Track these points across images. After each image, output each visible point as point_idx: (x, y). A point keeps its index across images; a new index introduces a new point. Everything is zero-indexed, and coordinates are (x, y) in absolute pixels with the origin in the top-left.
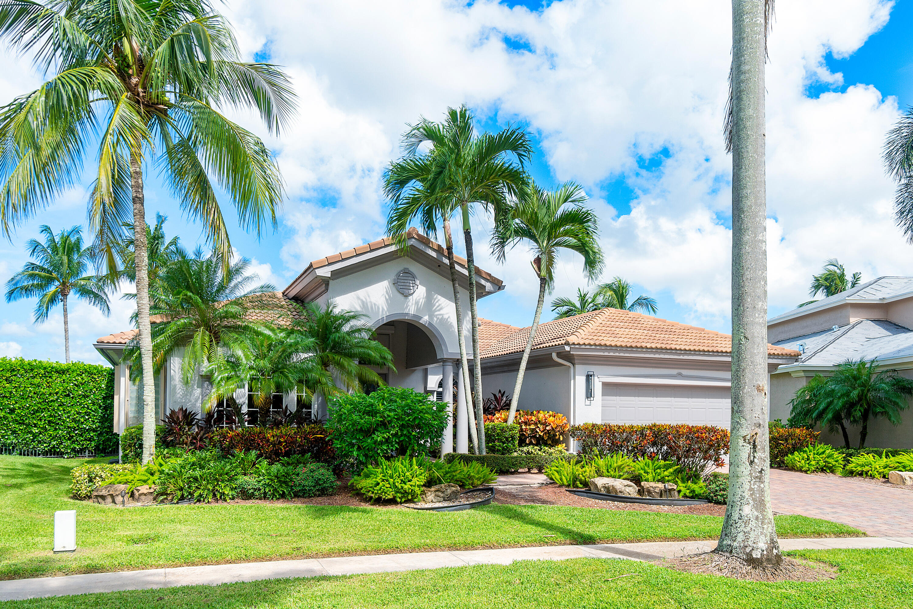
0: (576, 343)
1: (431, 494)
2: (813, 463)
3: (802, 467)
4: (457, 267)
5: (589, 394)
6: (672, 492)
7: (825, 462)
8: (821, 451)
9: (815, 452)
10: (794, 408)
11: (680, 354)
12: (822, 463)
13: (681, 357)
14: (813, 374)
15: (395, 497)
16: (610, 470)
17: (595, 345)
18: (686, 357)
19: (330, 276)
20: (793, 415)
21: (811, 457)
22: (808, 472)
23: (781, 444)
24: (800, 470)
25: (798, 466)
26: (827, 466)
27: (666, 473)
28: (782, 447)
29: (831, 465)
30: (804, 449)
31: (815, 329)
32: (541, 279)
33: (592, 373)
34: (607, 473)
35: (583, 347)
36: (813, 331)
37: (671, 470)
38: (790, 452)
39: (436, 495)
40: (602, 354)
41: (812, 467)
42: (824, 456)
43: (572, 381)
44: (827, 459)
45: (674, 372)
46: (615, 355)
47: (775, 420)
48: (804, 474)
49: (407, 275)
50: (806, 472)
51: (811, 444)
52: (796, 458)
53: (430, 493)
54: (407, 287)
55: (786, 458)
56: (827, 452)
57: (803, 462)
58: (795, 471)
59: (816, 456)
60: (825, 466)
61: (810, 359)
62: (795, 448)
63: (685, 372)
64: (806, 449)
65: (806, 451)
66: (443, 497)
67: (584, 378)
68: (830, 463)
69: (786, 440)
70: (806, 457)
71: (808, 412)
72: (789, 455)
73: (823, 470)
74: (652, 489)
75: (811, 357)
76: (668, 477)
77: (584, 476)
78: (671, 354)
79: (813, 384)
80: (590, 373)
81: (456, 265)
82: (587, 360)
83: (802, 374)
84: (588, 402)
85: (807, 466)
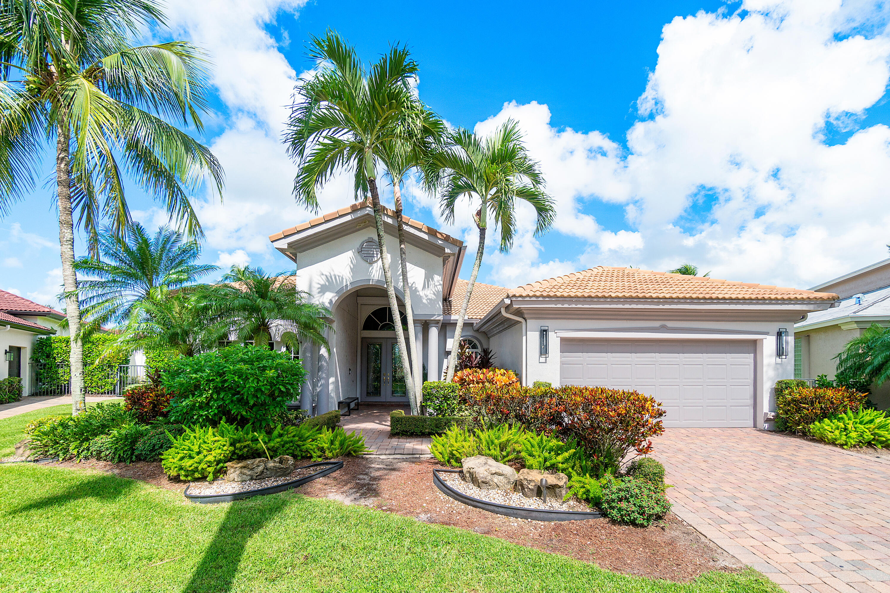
0: (517, 295)
1: (235, 472)
2: (853, 435)
3: (836, 439)
4: (405, 227)
5: (544, 350)
6: (557, 490)
7: (874, 434)
8: (867, 418)
9: (858, 420)
10: (841, 364)
11: (658, 303)
12: (868, 436)
13: (661, 307)
14: (868, 326)
15: (179, 475)
16: (491, 448)
17: (542, 296)
18: (667, 307)
19: (286, 247)
20: (839, 371)
21: (849, 427)
22: (845, 447)
23: (804, 408)
24: (833, 443)
25: (829, 437)
26: (878, 440)
27: (560, 458)
28: (805, 412)
29: (884, 439)
30: (840, 416)
31: (881, 284)
32: (481, 229)
33: (546, 328)
34: (488, 452)
35: (528, 299)
36: (878, 287)
37: (566, 455)
38: (818, 420)
39: (241, 473)
40: (553, 306)
41: (852, 441)
42: (872, 426)
43: (524, 338)
44: (876, 431)
45: (657, 324)
46: (571, 306)
47: (818, 376)
48: (838, 449)
49: (371, 244)
50: (842, 446)
51: (851, 409)
52: (826, 427)
53: (232, 470)
54: (371, 255)
55: (811, 426)
56: (877, 421)
57: (837, 432)
58: (826, 443)
59: (858, 425)
60: (874, 439)
61: (866, 309)
62: (825, 415)
63: (670, 324)
64: (844, 415)
65: (842, 418)
66: (250, 475)
67: (537, 334)
68: (883, 436)
69: (812, 403)
70: (843, 426)
71: (860, 367)
72: (817, 423)
73: (869, 444)
74: (525, 483)
75: (868, 307)
76: (562, 463)
77: (460, 453)
78: (652, 303)
79: (869, 335)
80: (543, 328)
81: (404, 225)
82: (540, 314)
83: (855, 326)
84: (543, 360)
85: (844, 438)
